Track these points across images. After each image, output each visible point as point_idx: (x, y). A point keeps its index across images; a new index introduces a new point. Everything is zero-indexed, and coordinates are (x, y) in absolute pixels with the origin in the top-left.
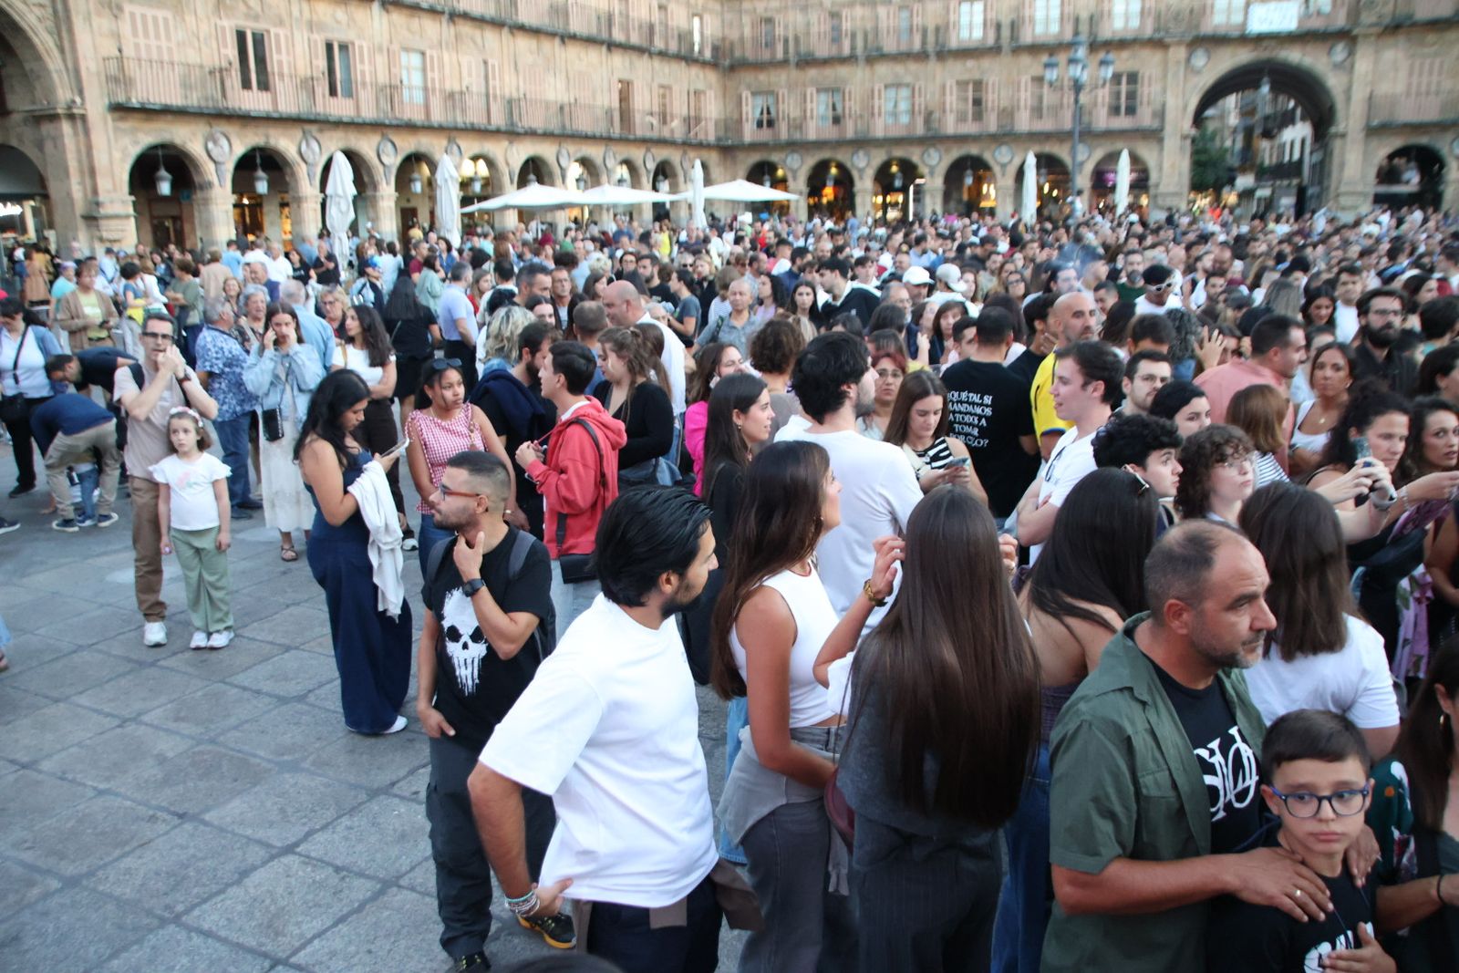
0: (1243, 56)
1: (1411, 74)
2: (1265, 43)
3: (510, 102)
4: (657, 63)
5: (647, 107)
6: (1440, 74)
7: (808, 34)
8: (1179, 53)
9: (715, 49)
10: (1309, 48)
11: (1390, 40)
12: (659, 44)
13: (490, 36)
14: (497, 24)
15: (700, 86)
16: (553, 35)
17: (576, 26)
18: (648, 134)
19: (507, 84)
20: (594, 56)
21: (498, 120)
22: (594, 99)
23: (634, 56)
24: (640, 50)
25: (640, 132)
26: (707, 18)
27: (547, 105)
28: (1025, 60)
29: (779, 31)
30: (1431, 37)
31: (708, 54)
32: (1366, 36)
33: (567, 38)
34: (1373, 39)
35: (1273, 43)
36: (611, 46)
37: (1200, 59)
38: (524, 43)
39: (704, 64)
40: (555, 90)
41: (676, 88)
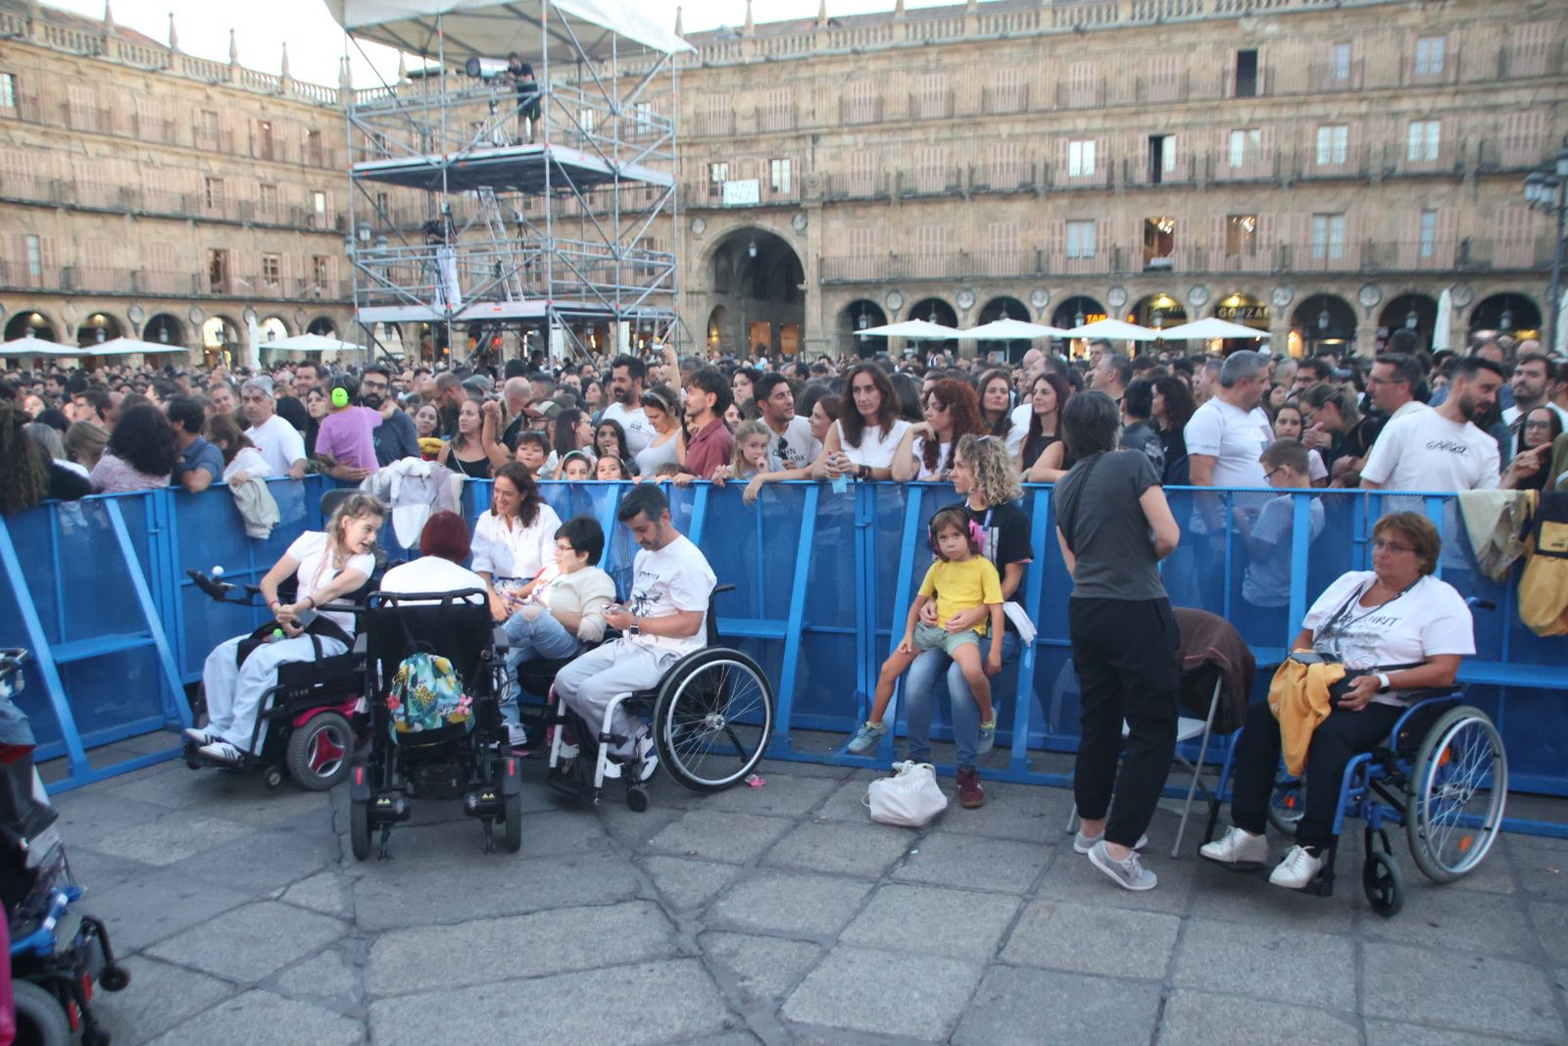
0: (731, 224)
1: (852, 242)
2: (743, 214)
3: (67, 269)
4: (260, 234)
5: (248, 272)
6: (872, 241)
7: (412, 207)
8: (679, 222)
9: (341, 222)
10: (778, 217)
11: (831, 213)
12: (259, 218)
13: (40, 216)
14: (48, 207)
15: (321, 251)
16: (118, 214)
17: (152, 205)
18: (248, 294)
19: (65, 254)
20: (174, 230)
21: (52, 283)
22: (177, 265)
23: (229, 230)
24: (237, 225)
25: (235, 292)
26: (330, 193)
27: (116, 271)
28: (570, 228)
29: (391, 204)
30: (860, 212)
31: (332, 226)
32: (813, 209)
33: (140, 216)
34: (819, 211)
35: (748, 214)
36: (199, 222)
37: (699, 228)
38: (81, 222)
39: (323, 233)
40: (126, 258)
41: (286, 255)
